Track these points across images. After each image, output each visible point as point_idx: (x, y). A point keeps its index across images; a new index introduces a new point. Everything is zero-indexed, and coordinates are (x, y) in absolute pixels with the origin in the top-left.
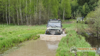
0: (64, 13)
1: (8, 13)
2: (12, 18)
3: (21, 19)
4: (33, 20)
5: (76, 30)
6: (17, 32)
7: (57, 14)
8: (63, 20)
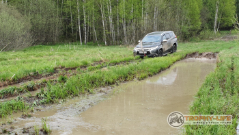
0: (216, 15)
1: (82, 17)
2: (91, 29)
3: (112, 32)
4: (138, 31)
7: (200, 16)
8: (215, 32)
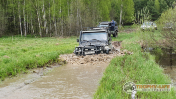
0: (121, 14)
1: (22, 16)
5: (141, 44)
6: (36, 49)
7: (109, 15)
8: (120, 26)
